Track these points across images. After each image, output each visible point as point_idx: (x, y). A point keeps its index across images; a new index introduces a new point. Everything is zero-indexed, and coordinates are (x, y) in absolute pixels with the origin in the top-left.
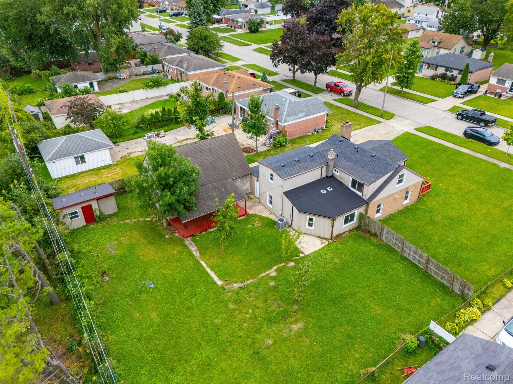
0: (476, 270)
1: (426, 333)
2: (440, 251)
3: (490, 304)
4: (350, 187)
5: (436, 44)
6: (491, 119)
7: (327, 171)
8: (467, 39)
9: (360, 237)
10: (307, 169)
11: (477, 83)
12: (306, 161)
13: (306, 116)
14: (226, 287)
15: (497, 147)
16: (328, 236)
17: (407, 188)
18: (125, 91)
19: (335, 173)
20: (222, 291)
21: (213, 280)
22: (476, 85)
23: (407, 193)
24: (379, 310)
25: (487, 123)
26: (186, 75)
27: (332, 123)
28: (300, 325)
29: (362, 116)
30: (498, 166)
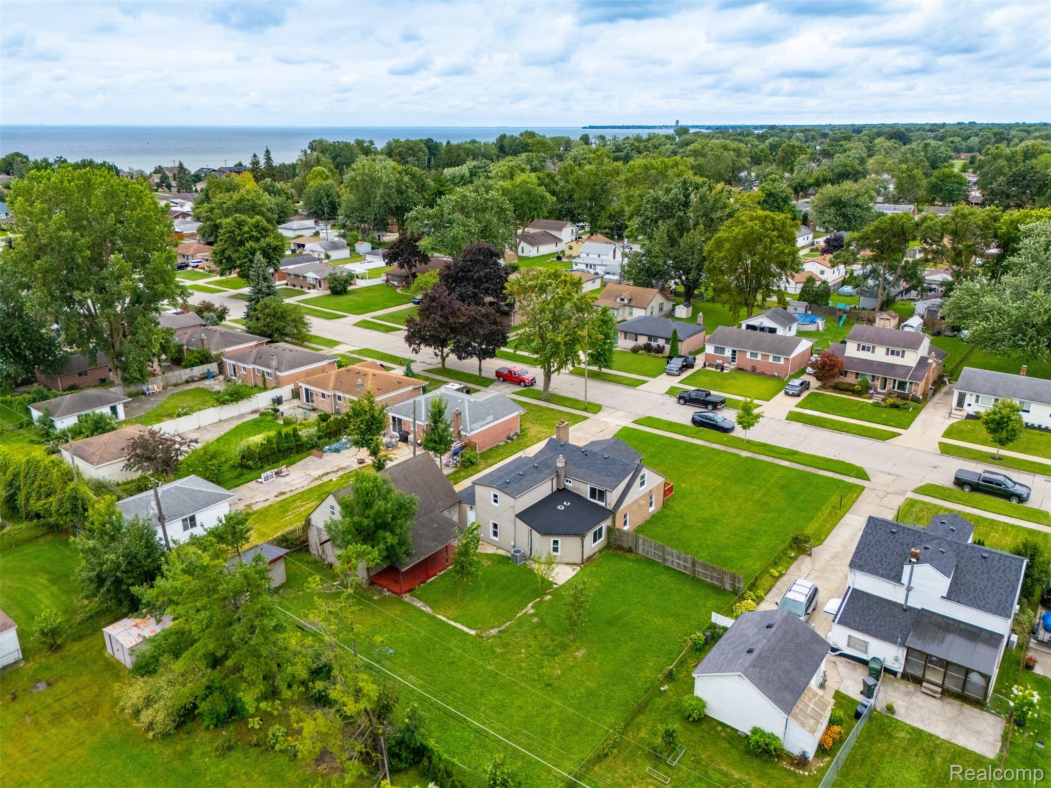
0: (741, 567)
1: (710, 628)
2: (703, 555)
3: (762, 594)
4: (588, 498)
5: (626, 301)
6: (718, 400)
7: (558, 483)
8: (663, 291)
9: (614, 555)
10: (536, 482)
11: (690, 353)
12: (532, 474)
13: (496, 419)
14: (483, 635)
15: (733, 434)
16: (579, 561)
17: (650, 491)
18: (185, 414)
19: (567, 484)
20: (479, 640)
21: (463, 631)
22: (691, 357)
23: (651, 498)
24: (658, 621)
25: (715, 405)
26: (277, 377)
27: (526, 426)
28: (583, 651)
29: (560, 412)
30: (738, 456)
